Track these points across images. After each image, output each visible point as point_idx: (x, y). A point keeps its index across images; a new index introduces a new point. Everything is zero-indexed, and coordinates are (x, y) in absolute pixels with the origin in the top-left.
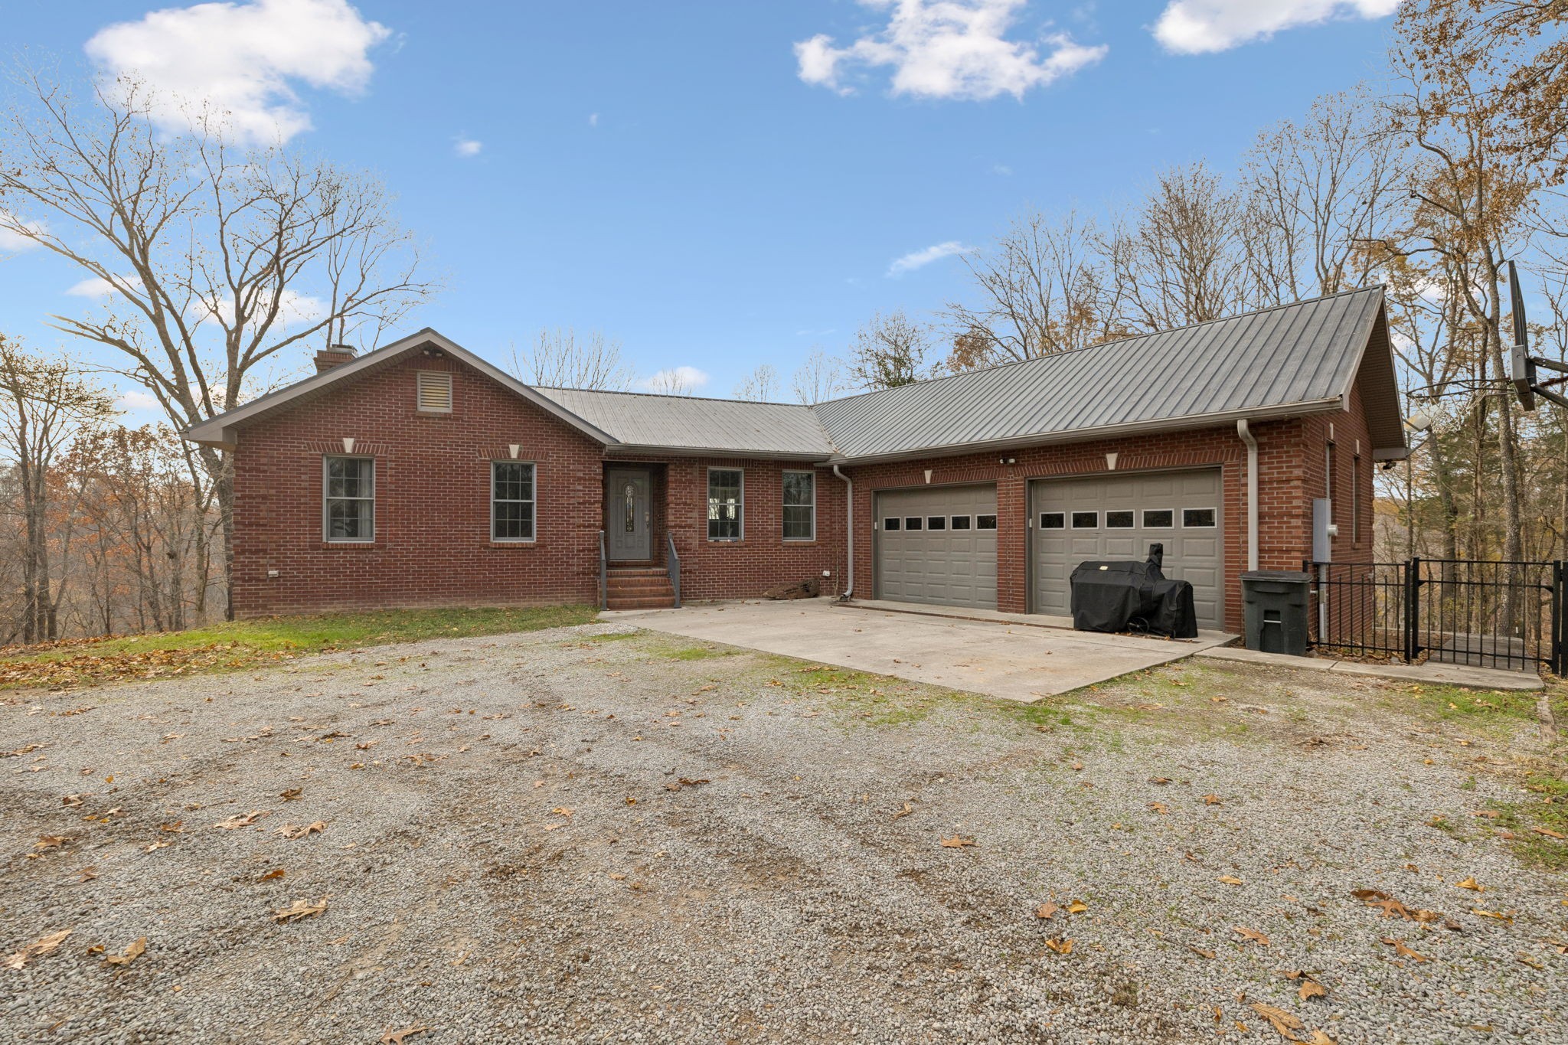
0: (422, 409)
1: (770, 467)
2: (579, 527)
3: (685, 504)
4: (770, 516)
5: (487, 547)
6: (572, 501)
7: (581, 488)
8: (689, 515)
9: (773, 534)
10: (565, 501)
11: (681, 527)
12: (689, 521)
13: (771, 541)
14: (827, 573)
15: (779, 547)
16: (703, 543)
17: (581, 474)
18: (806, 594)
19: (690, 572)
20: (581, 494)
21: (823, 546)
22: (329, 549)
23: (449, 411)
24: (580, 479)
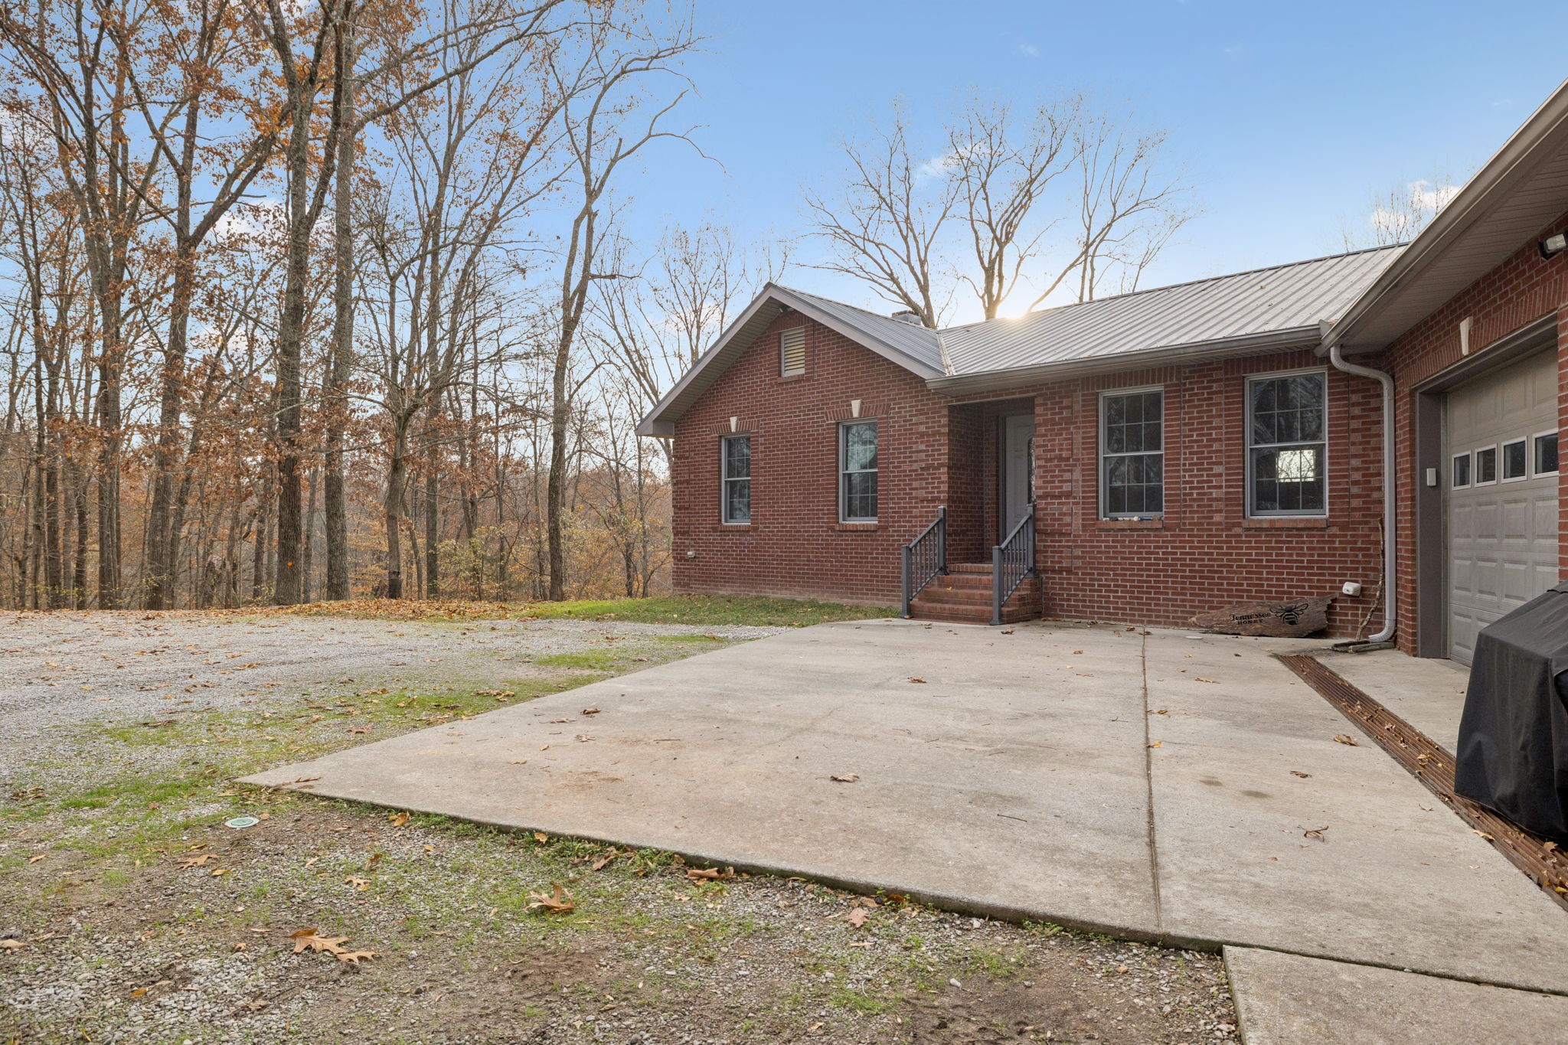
0: (786, 374)
1: (1215, 375)
2: (922, 501)
3: (1060, 458)
4: (1217, 469)
5: (833, 529)
6: (915, 466)
7: (922, 447)
8: (1067, 476)
9: (1222, 505)
10: (905, 467)
11: (1054, 497)
12: (1066, 487)
13: (1217, 518)
14: (1349, 588)
15: (1237, 530)
16: (1091, 523)
17: (922, 429)
18: (1288, 628)
19: (1069, 571)
20: (923, 456)
21: (1344, 527)
22: (725, 531)
23: (802, 371)
24: (922, 435)
